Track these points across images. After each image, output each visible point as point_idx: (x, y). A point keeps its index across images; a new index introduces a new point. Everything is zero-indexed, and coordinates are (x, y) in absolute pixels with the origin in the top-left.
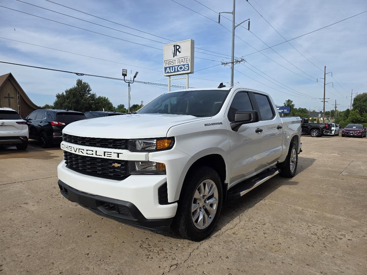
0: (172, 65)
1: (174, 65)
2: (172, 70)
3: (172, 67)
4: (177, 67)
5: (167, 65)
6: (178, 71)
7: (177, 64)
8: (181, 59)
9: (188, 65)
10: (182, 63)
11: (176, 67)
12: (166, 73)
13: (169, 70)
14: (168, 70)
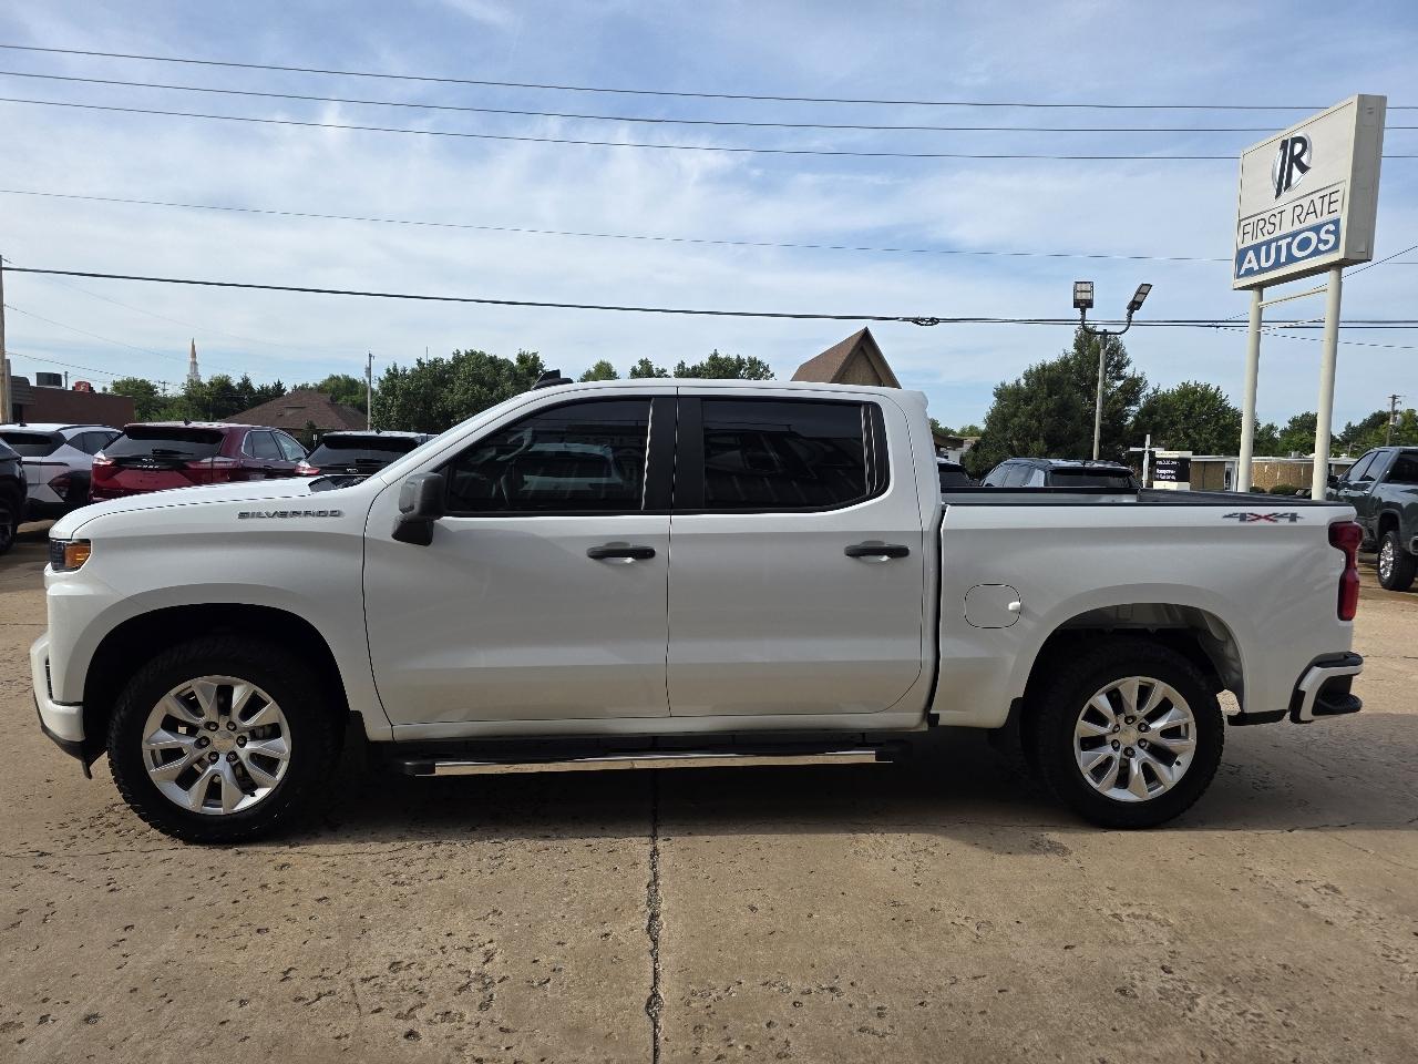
0: (1268, 237)
1: (1277, 233)
2: (1267, 260)
3: (1268, 244)
4: (1289, 240)
5: (1248, 237)
6: (1291, 259)
7: (1287, 228)
8: (1306, 202)
9: (1336, 222)
10: (1312, 221)
11: (1283, 243)
12: (1242, 276)
13: (1253, 259)
14: (1250, 262)
